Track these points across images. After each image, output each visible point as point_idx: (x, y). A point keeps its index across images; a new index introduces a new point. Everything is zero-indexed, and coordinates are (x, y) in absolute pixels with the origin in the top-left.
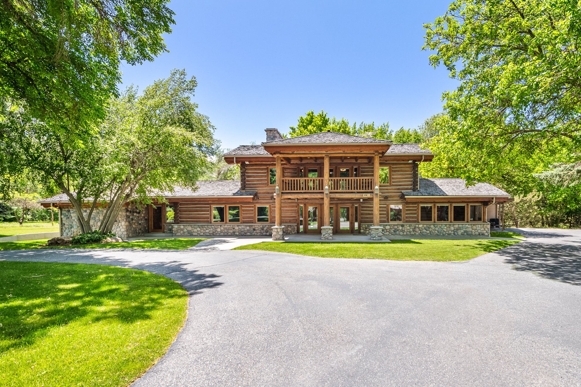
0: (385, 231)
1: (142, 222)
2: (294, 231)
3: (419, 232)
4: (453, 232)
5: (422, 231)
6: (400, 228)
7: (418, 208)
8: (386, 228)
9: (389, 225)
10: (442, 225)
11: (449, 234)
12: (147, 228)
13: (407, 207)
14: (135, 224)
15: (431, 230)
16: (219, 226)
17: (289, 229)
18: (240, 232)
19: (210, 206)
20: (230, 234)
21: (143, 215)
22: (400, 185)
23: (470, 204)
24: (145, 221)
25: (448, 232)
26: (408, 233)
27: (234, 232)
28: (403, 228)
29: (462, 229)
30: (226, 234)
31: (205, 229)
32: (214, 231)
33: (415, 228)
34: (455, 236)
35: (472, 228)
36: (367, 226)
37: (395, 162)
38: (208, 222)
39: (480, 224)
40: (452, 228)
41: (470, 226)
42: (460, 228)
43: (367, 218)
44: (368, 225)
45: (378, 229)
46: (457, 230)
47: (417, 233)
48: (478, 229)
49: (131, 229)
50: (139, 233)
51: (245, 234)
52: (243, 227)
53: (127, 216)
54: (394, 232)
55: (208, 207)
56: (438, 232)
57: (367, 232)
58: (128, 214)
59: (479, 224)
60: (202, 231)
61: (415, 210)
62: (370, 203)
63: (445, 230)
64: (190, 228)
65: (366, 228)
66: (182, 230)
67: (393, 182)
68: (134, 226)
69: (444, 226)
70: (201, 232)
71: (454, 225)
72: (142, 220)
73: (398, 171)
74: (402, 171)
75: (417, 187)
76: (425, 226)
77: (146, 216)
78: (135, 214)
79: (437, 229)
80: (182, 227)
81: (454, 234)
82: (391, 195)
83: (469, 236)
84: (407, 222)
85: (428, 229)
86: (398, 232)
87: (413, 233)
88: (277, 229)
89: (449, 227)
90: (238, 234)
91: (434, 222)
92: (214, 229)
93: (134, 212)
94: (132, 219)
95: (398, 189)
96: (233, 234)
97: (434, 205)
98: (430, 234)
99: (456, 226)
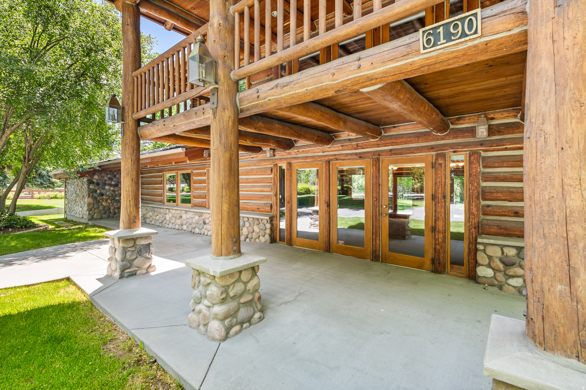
2: (264, 236)
19: (163, 174)
20: (177, 227)
31: (155, 213)
36: (512, 252)
38: (161, 201)
51: (193, 230)
53: (89, 189)
55: (161, 176)
58: (92, 187)
70: (153, 219)
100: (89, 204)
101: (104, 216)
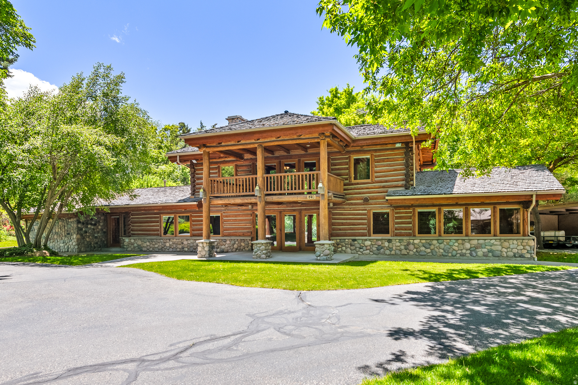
0: (364, 248)
1: (99, 235)
2: (248, 247)
3: (415, 250)
4: (468, 252)
5: (418, 250)
6: (386, 244)
7: (414, 214)
8: (366, 245)
9: (370, 240)
10: (450, 240)
11: (462, 255)
12: (105, 242)
13: (397, 213)
14: (89, 237)
15: (432, 247)
16: (168, 240)
17: (243, 244)
18: (189, 247)
19: (160, 216)
20: (178, 250)
21: (100, 227)
22: (386, 181)
23: (499, 207)
24: (102, 234)
25: (460, 252)
26: (398, 252)
27: (183, 248)
28: (391, 244)
29: (483, 246)
30: (174, 250)
31: (154, 243)
32: (163, 246)
33: (409, 244)
34: (472, 258)
35: (501, 245)
36: (338, 241)
37: (378, 147)
38: (158, 235)
39: (517, 240)
40: (468, 245)
41: (498, 243)
42: (481, 244)
43: (340, 230)
44: (340, 239)
45: (323, 244)
46: (476, 247)
47: (411, 253)
48: (511, 246)
49: (84, 243)
50: (95, 247)
51: (194, 250)
52: (192, 241)
53: (78, 228)
54: (378, 250)
55: (158, 218)
56: (445, 251)
57: (340, 249)
58: (79, 226)
59: (514, 239)
60: (151, 245)
61: (410, 218)
62: (344, 208)
63: (456, 248)
64: (140, 243)
65: (338, 245)
66: (133, 244)
67: (376, 177)
68: (87, 239)
69: (454, 241)
70: (150, 247)
71: (470, 240)
72: (98, 232)
73: (383, 160)
74: (388, 160)
75: (411, 183)
76: (424, 241)
77: (105, 228)
78: (89, 226)
79: (442, 246)
80: (132, 241)
81: (471, 254)
82: (373, 196)
83: (497, 258)
84: (396, 235)
85: (428, 246)
86: (382, 250)
87: (404, 252)
88: (203, 243)
89: (463, 244)
90: (186, 249)
91: (440, 236)
92: (163, 243)
93: (87, 224)
94: (86, 232)
95: (384, 187)
96: (182, 250)
97: (440, 210)
98: (431, 254)
99: (475, 242)
100: (78, 239)
101: (88, 249)
